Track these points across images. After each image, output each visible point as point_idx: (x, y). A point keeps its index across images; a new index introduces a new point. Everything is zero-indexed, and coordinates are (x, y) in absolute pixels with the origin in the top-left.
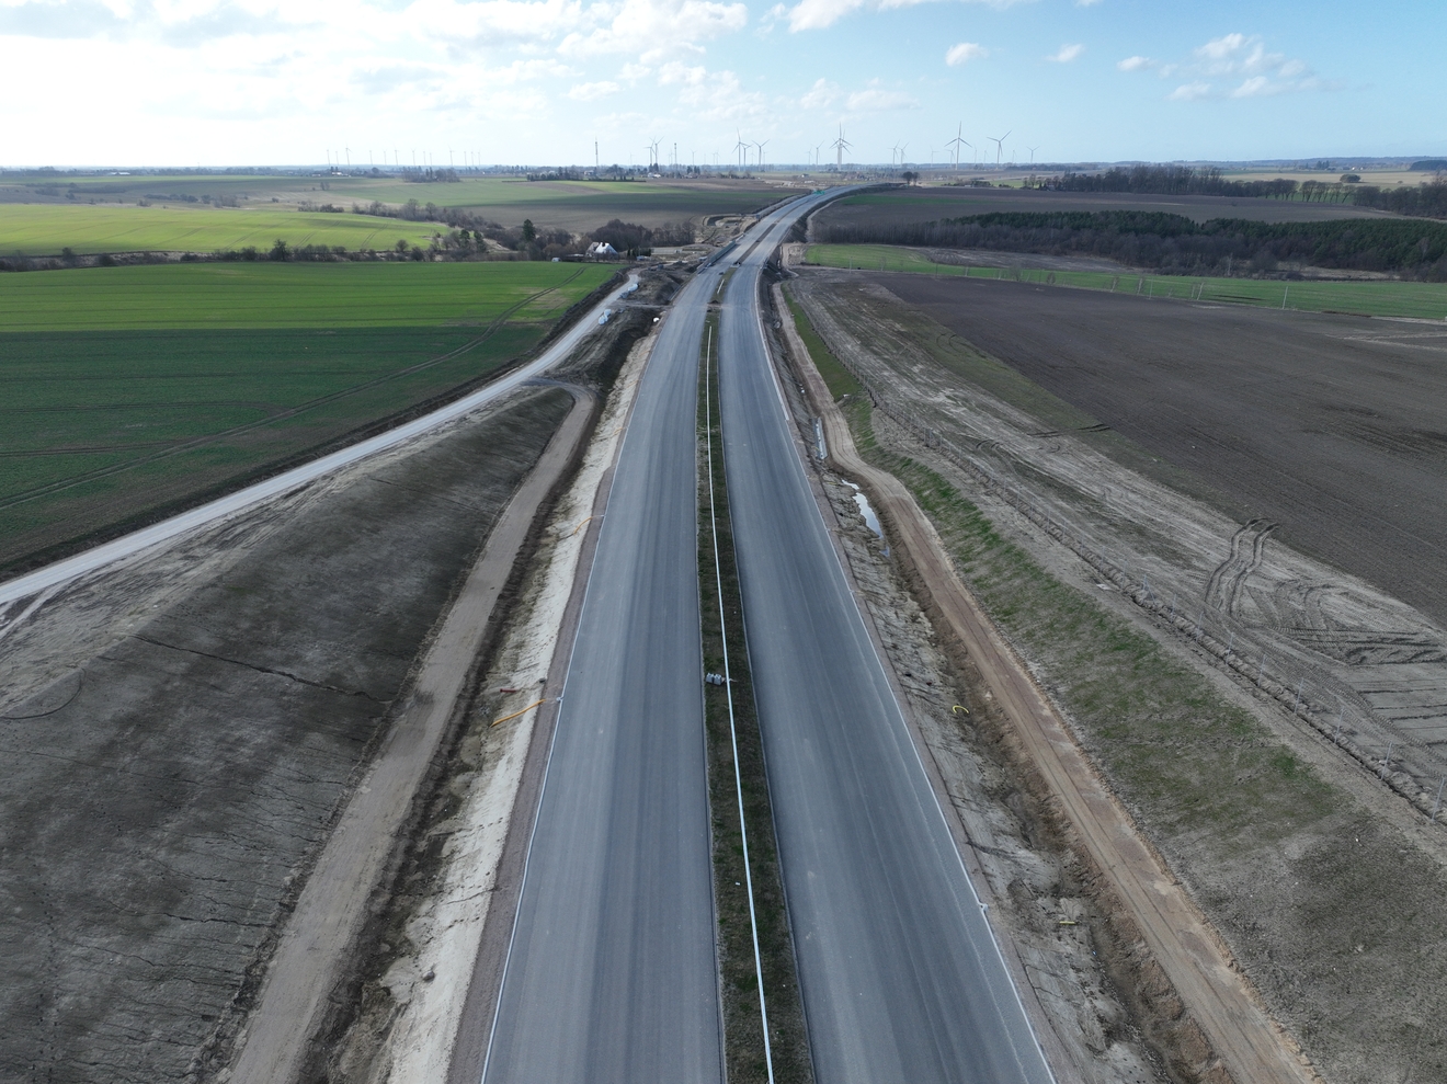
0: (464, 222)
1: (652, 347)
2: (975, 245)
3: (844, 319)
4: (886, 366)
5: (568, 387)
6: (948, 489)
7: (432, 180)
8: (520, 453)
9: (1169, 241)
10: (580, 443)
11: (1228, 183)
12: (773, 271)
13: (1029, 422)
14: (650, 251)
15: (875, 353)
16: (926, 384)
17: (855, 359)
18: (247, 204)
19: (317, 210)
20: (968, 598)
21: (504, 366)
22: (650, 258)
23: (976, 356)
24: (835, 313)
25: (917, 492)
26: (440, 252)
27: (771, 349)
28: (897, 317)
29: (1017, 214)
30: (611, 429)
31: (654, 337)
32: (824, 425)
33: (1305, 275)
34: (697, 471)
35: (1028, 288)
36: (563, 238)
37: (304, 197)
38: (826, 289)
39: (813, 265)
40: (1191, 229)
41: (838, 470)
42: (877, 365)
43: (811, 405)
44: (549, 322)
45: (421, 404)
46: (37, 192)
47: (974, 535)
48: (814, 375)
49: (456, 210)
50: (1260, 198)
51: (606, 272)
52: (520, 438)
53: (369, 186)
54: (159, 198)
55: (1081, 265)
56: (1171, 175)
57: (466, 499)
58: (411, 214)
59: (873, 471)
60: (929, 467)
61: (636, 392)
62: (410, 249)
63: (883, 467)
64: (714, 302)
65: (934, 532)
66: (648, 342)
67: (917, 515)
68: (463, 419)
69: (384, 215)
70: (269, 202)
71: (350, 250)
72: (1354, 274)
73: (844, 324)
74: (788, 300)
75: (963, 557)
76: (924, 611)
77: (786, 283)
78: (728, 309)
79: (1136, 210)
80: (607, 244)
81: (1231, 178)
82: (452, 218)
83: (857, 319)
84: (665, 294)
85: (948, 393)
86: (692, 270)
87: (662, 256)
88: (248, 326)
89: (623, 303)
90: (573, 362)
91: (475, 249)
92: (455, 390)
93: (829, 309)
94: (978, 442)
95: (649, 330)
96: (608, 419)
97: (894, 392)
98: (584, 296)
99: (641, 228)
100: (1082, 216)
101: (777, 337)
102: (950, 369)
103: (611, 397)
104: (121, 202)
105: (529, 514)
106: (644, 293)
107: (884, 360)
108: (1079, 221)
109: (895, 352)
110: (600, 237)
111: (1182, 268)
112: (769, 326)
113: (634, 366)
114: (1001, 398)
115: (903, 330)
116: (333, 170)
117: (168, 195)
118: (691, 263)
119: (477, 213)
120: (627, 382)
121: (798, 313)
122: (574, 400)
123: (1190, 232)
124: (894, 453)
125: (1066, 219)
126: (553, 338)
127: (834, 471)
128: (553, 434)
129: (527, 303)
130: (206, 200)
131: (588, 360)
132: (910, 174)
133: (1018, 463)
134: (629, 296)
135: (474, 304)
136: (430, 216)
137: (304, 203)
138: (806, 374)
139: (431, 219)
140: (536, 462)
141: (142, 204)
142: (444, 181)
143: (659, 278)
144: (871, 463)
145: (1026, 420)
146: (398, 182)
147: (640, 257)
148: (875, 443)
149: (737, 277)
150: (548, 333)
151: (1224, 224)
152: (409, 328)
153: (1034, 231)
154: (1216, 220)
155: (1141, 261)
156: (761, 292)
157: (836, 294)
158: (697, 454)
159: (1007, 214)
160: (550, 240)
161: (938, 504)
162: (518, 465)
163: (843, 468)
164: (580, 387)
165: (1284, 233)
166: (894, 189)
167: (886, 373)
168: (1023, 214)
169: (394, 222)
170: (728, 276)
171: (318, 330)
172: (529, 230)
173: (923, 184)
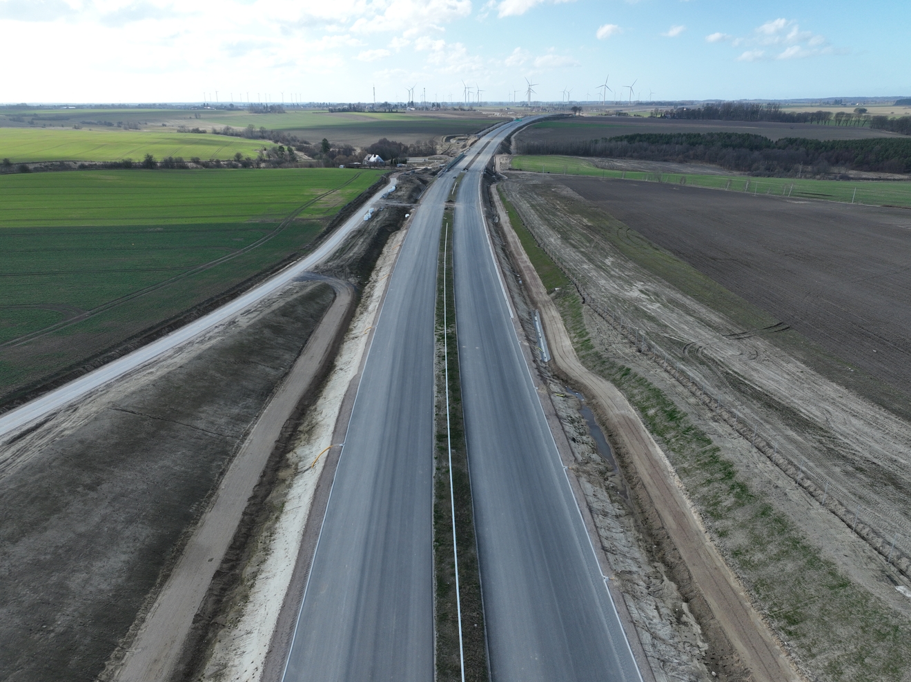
0: (284, 140)
1: (402, 241)
2: (625, 156)
3: (546, 214)
4: (584, 259)
5: (331, 281)
6: (674, 411)
7: (267, 112)
8: (277, 358)
9: (756, 153)
10: (334, 342)
11: (785, 114)
12: (490, 175)
13: (718, 320)
14: (406, 160)
15: (574, 246)
16: (620, 278)
17: (559, 252)
18: (146, 128)
19: (189, 132)
20: (735, 584)
21: (285, 260)
22: (406, 165)
23: (650, 248)
24: (537, 210)
25: (643, 410)
26: (264, 161)
27: (494, 243)
28: (583, 213)
29: (651, 135)
30: (364, 324)
31: (405, 232)
32: (542, 319)
33: (851, 176)
34: (435, 382)
35: (668, 188)
36: (348, 151)
37: (183, 123)
38: (530, 190)
39: (517, 170)
40: (769, 145)
41: (562, 376)
42: (577, 258)
43: (528, 296)
44: (326, 219)
45: (203, 303)
46: (10, 120)
47: (716, 480)
48: (528, 266)
49: (279, 132)
50: (806, 123)
51: (373, 176)
52: (281, 340)
53: (226, 116)
54: (90, 124)
55: (697, 170)
56: (747, 108)
57: (212, 423)
58: (250, 135)
59: (594, 379)
60: (649, 381)
61: (387, 286)
62: (244, 159)
63: (602, 374)
64: (450, 201)
65: (671, 469)
66: (400, 236)
67: (647, 441)
68: (233, 322)
69: (232, 135)
70: (160, 126)
71: (203, 160)
72: (883, 175)
73: (546, 219)
74: (502, 199)
75: (712, 511)
76: (687, 600)
77: (500, 184)
78: (460, 206)
79: (731, 132)
80: (377, 156)
81: (787, 111)
82: (275, 136)
83: (554, 215)
84: (415, 194)
85: (640, 287)
86: (434, 174)
87: (414, 163)
88: (98, 224)
89: (384, 202)
90: (339, 257)
91: (288, 159)
92: (238, 286)
93: (532, 206)
94: (682, 345)
95: (402, 225)
96: (362, 313)
97: (596, 285)
98: (356, 196)
99: (400, 145)
100: (695, 136)
101: (497, 230)
102: (635, 262)
103: (367, 289)
104: (63, 126)
105: (273, 435)
106: (399, 194)
107: (582, 252)
108: (693, 140)
109: (588, 245)
110: (373, 151)
111: (767, 172)
112: (490, 220)
113: (387, 258)
114: (686, 293)
115: (589, 224)
116: (204, 106)
117: (96, 122)
118: (434, 168)
119: (293, 134)
120: (381, 274)
121: (512, 210)
122: (335, 294)
123: (768, 147)
124: (612, 360)
125: (684, 138)
126: (328, 233)
127: (558, 378)
128: (312, 332)
129: (313, 202)
130: (120, 125)
131: (351, 254)
132: (576, 108)
133: (728, 373)
134: (389, 196)
135: (275, 203)
136: (263, 135)
137: (182, 127)
138: (522, 265)
139: (263, 138)
140: (291, 367)
141: (76, 128)
142: (275, 112)
143: (411, 181)
144: (591, 369)
145: (715, 318)
146: (246, 113)
147: (399, 165)
148: (592, 347)
149: (466, 180)
150: (325, 229)
151: (791, 141)
152: (220, 224)
153: (664, 146)
154: (785, 139)
155: (737, 167)
156: (483, 192)
157: (536, 194)
158: (435, 360)
159: (645, 135)
160: (339, 152)
161: (667, 429)
162: (273, 372)
163: (567, 375)
164: (342, 282)
165: (832, 148)
166: (566, 118)
167: (586, 266)
168: (655, 135)
169: (238, 139)
170: (459, 179)
171: (150, 227)
172: (326, 145)
173: (585, 114)
